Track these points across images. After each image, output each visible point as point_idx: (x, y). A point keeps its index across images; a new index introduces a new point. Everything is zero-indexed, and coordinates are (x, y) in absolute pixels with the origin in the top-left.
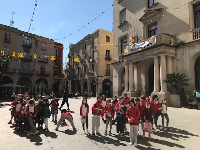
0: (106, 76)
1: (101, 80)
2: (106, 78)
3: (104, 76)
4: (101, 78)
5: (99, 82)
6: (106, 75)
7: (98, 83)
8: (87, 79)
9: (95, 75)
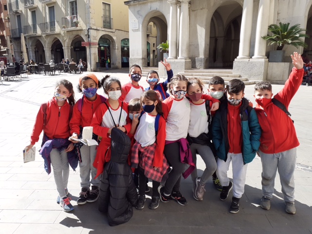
0: (103, 29)
1: (95, 37)
2: (104, 33)
3: (100, 29)
4: (95, 31)
5: (92, 40)
6: (104, 27)
7: (90, 44)
8: (59, 34)
9: (82, 25)
